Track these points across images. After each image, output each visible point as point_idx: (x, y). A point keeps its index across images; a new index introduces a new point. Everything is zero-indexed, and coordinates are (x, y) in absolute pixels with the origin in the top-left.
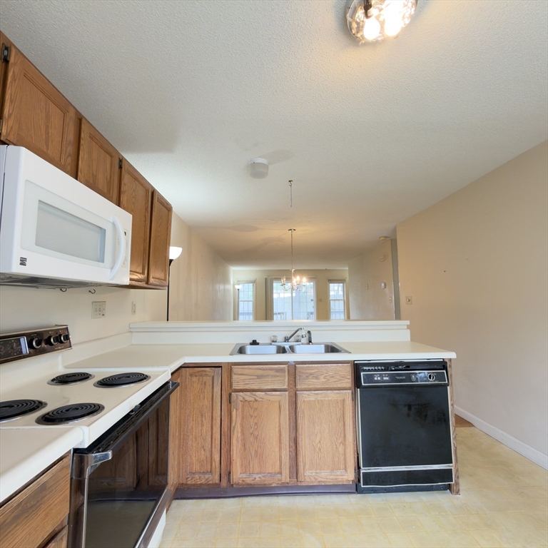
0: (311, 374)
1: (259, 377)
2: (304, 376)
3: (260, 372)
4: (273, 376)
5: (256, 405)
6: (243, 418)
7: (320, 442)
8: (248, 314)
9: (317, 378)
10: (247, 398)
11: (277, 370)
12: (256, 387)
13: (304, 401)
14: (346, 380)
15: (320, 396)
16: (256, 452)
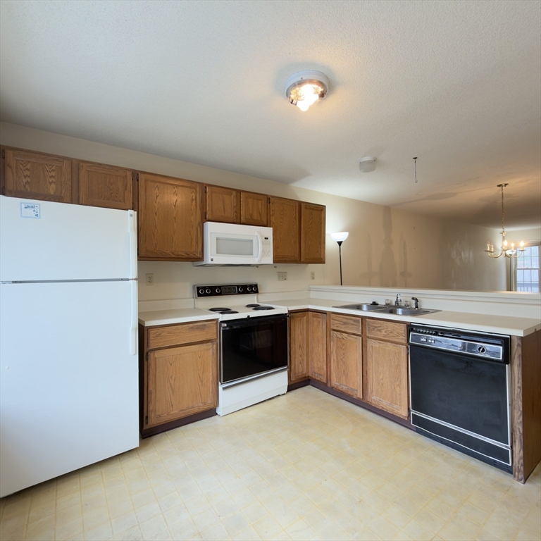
0: (376, 327)
1: (345, 323)
2: (372, 328)
3: (345, 320)
4: (352, 324)
5: (343, 342)
6: (337, 348)
7: (382, 379)
8: (531, 285)
9: (380, 331)
10: (339, 336)
11: (355, 321)
12: (343, 330)
13: (372, 346)
14: (402, 337)
15: (381, 345)
16: (344, 372)
